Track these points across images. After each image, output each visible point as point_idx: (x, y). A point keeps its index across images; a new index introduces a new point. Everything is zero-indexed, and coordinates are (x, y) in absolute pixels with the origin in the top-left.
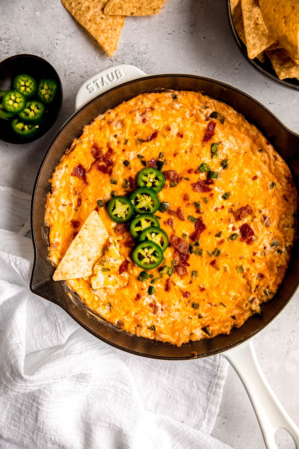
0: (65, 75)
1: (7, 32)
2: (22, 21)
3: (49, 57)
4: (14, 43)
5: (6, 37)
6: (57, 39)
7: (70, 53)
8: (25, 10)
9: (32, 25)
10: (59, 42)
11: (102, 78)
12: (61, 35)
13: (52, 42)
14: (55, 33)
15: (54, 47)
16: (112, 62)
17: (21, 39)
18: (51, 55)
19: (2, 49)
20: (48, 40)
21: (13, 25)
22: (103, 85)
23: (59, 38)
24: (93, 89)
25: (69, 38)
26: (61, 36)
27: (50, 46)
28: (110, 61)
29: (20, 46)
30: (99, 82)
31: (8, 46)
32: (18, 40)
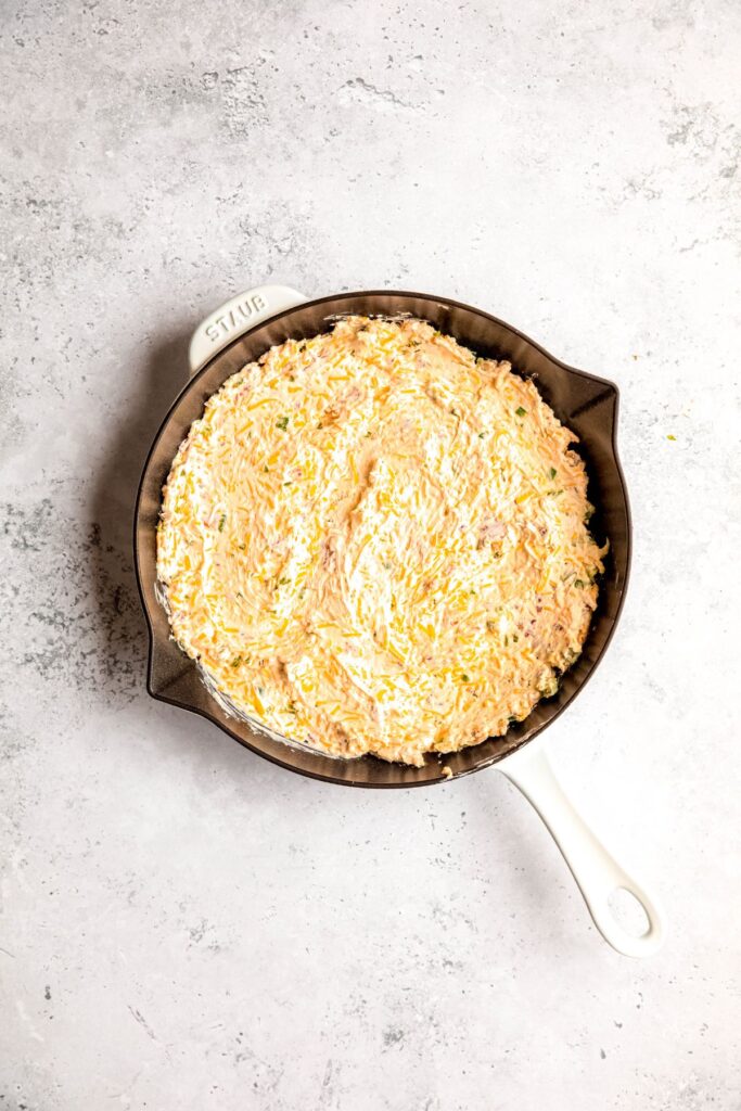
0: (165, 263)
1: (55, 189)
2: (82, 169)
3: (134, 231)
4: (69, 209)
5: (54, 198)
6: (147, 199)
7: (172, 223)
8: (87, 148)
9: (99, 175)
10: (150, 203)
11: (231, 314)
12: (154, 190)
13: (137, 205)
14: (143, 189)
15: (143, 214)
16: (249, 235)
17: (81, 201)
18: (138, 228)
19: (48, 221)
20: (131, 201)
21: (66, 178)
22: (234, 324)
23: (150, 197)
24: (218, 335)
25: (169, 195)
26: (154, 193)
27: (135, 211)
28: (246, 235)
29: (80, 215)
30: (227, 321)
31: (58, 214)
32: (76, 203)
